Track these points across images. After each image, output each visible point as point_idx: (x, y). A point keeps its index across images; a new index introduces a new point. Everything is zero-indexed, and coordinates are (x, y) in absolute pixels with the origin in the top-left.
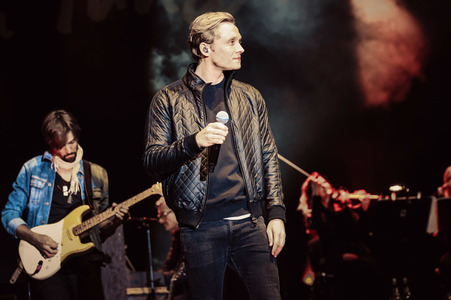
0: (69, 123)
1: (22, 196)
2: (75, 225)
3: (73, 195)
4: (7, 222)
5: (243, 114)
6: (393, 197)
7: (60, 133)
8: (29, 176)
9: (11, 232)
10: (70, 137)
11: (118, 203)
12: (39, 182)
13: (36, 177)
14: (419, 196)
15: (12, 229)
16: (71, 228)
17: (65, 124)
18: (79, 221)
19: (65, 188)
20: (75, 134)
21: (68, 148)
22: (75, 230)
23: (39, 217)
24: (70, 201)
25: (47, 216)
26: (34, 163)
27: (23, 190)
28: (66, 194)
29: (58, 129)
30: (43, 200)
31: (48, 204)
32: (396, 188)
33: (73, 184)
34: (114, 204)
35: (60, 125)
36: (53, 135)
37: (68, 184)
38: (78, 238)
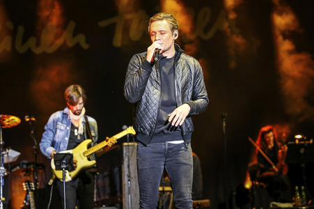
0: (81, 92)
1: (51, 134)
2: (84, 151)
3: (80, 135)
4: (45, 149)
5: (184, 78)
6: (297, 142)
7: (75, 98)
8: (55, 122)
9: (47, 155)
10: (81, 100)
11: (110, 137)
12: (61, 126)
13: (60, 123)
14: (311, 141)
15: (48, 154)
16: (82, 153)
17: (79, 93)
18: (85, 149)
19: (76, 131)
20: (83, 99)
21: (78, 107)
22: (84, 154)
23: (62, 146)
24: (79, 138)
25: (66, 145)
26: (58, 115)
27: (52, 131)
28: (76, 134)
29: (74, 95)
30: (64, 137)
31: (67, 139)
32: (299, 137)
33: (80, 128)
34: (107, 138)
35: (76, 93)
36: (71, 98)
37: (78, 129)
38: (86, 158)
